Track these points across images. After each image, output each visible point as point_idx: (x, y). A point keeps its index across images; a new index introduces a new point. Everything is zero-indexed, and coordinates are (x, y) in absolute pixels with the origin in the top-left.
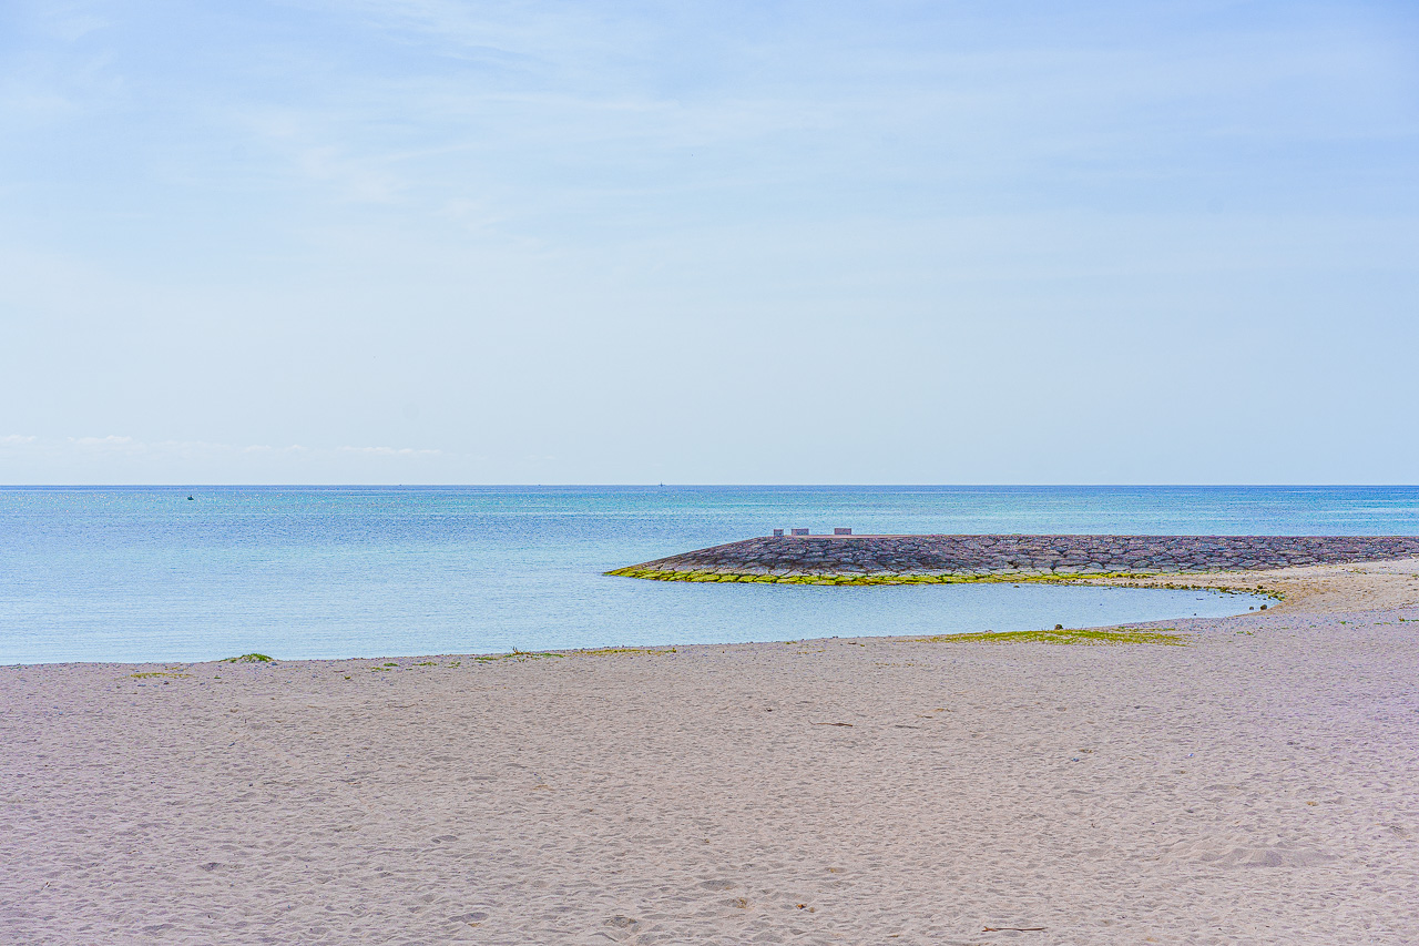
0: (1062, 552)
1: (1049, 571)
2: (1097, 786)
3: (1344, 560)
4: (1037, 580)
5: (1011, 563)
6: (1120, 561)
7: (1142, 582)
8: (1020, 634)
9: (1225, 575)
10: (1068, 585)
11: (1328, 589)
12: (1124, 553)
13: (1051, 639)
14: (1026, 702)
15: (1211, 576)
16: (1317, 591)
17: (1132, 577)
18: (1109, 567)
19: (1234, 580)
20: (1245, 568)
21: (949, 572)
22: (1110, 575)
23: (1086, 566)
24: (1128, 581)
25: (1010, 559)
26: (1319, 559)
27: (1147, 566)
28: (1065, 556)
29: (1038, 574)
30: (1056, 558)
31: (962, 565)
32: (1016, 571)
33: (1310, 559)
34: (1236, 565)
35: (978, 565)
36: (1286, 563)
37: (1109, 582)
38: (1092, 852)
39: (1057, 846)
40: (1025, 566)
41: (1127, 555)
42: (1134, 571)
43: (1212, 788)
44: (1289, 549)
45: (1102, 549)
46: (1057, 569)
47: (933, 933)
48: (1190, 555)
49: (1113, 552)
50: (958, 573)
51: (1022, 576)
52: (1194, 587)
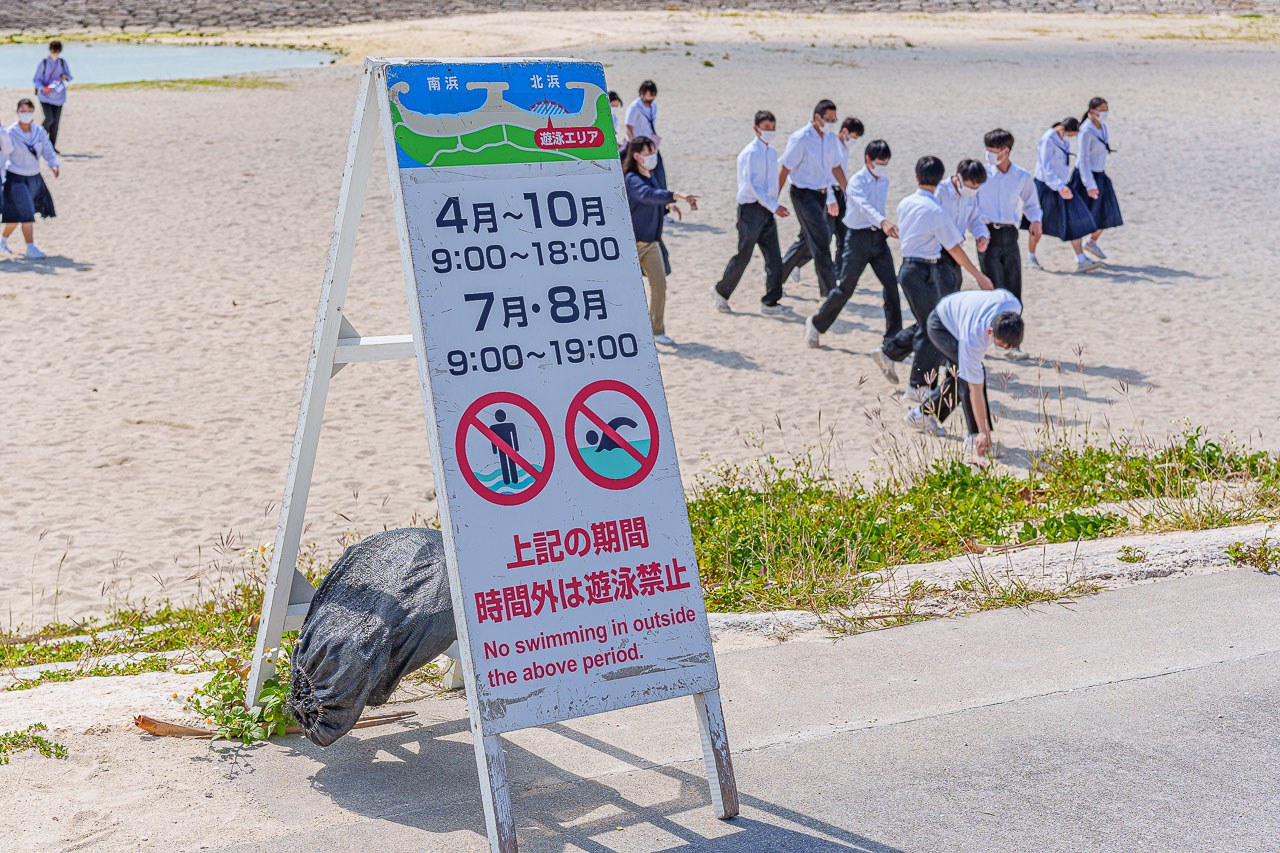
0: (130, 12)
1: (118, 30)
2: (274, 201)
3: (401, 18)
4: (107, 39)
5: (80, 22)
6: (187, 20)
7: (211, 41)
8: (136, 83)
9: (288, 32)
10: (139, 43)
11: (389, 45)
12: (193, 12)
13: (169, 86)
14: (175, 138)
15: (276, 33)
16: (379, 47)
17: (201, 35)
18: (178, 26)
19: (299, 38)
20: (309, 26)
21: (18, 32)
22: (180, 34)
23: (155, 26)
24: (197, 40)
25: (80, 18)
26: (377, 17)
27: (215, 25)
28: (134, 15)
29: (107, 34)
30: (124, 17)
31: (31, 25)
32: (86, 30)
33: (369, 17)
34: (300, 23)
35: (47, 25)
36: (347, 21)
37: (179, 40)
38: (293, 249)
39: (262, 246)
40: (95, 25)
41: (194, 15)
42: (203, 30)
43: (373, 198)
44: (349, 8)
45: (170, 9)
46: (127, 29)
47: (193, 309)
48: (256, 14)
49: (181, 11)
50: (27, 33)
51: (92, 35)
52: (262, 45)
